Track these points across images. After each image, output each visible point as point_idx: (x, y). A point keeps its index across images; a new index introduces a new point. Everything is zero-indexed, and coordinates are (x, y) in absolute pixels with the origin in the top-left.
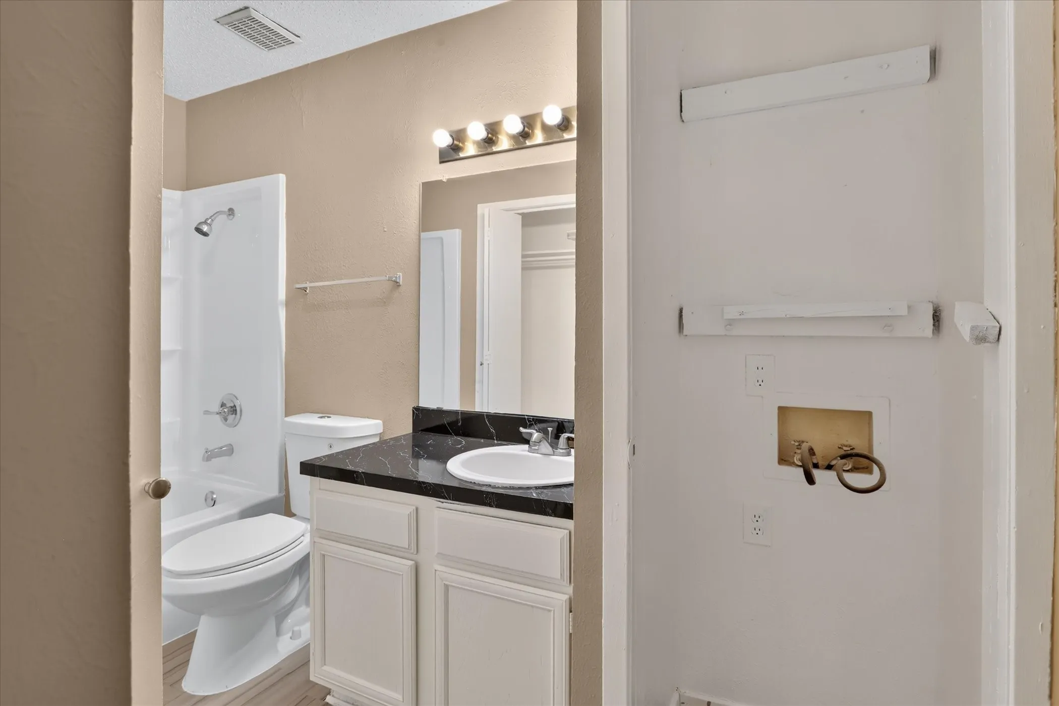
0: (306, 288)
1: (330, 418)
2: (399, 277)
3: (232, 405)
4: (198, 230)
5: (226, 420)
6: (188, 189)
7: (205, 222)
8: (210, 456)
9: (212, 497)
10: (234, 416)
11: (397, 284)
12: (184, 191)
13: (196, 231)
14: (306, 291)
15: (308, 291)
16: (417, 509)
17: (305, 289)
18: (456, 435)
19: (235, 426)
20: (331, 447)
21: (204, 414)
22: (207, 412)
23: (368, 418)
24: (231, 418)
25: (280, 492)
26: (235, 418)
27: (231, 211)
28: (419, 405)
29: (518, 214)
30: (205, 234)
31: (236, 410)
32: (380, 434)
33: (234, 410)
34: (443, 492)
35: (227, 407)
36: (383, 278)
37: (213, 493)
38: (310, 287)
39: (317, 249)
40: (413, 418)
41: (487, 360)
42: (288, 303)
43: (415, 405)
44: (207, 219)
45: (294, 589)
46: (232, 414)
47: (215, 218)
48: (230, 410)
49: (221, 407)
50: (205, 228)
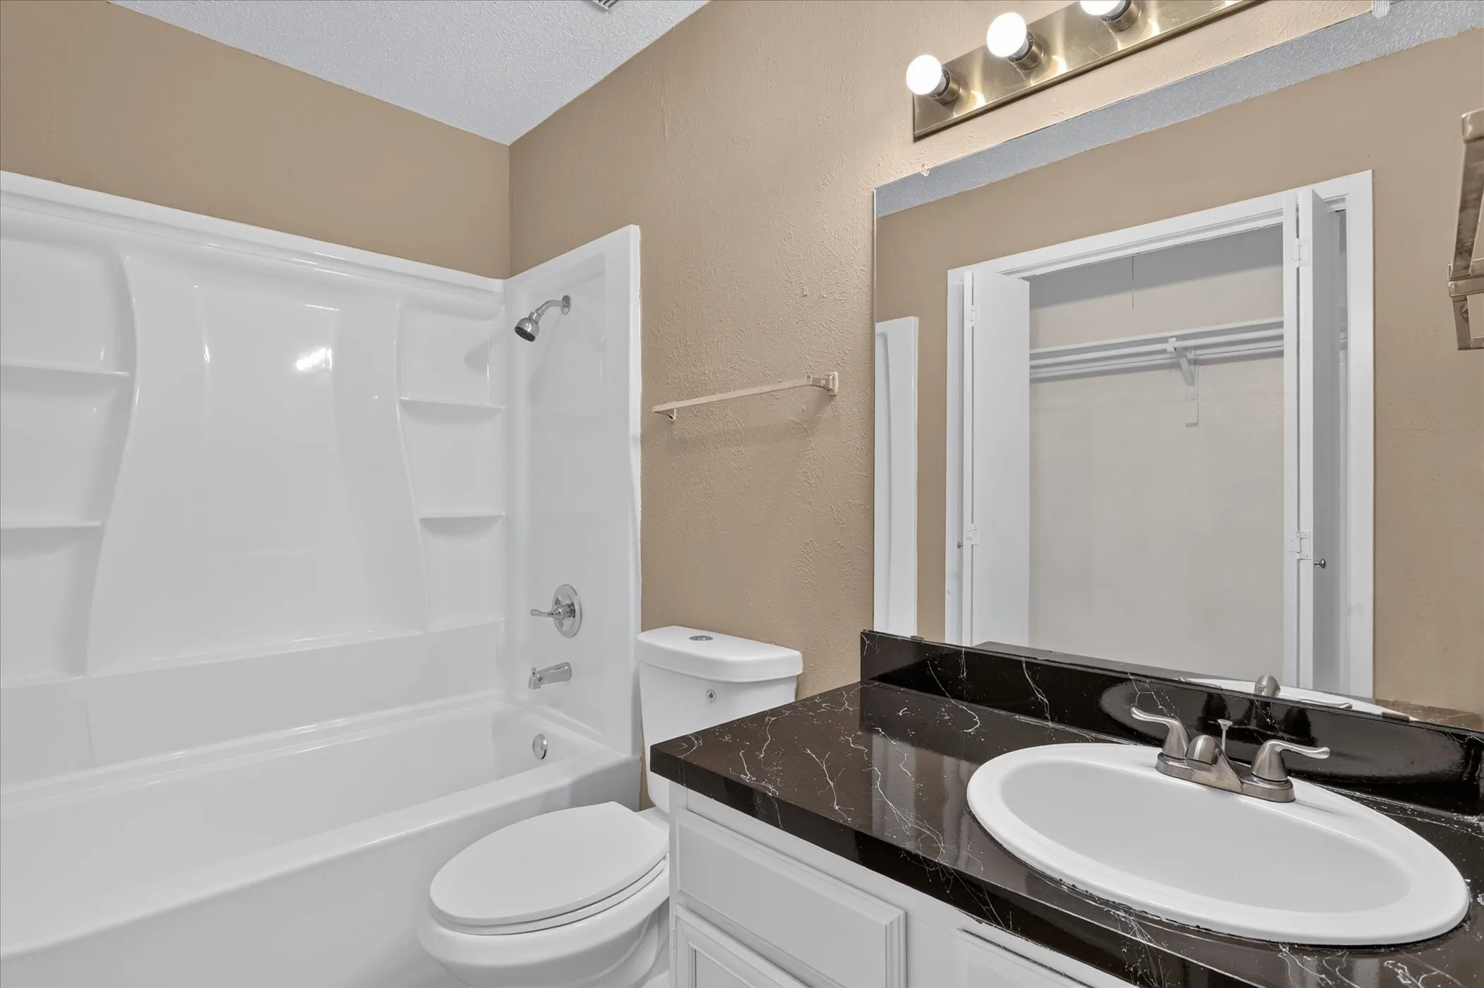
0: (672, 411)
1: (712, 641)
2: (833, 378)
3: (569, 602)
4: (520, 331)
5: (561, 625)
6: (512, 274)
7: (529, 319)
8: (539, 679)
9: (542, 743)
10: (572, 618)
11: (827, 393)
12: (506, 278)
13: (517, 332)
14: (671, 418)
15: (674, 418)
16: (906, 915)
17: (668, 413)
18: (953, 697)
19: (575, 635)
20: (711, 696)
21: (532, 614)
22: (535, 613)
23: (776, 644)
24: (568, 622)
25: (634, 752)
26: (573, 623)
27: (566, 300)
28: (875, 630)
29: (1023, 278)
30: (530, 337)
31: (574, 611)
32: (798, 676)
33: (571, 611)
34: (986, 903)
35: (563, 606)
36: (804, 381)
37: (542, 737)
38: (678, 409)
39: (688, 343)
40: (862, 655)
41: (969, 538)
42: (645, 440)
43: (868, 629)
44: (532, 314)
45: (649, 957)
46: (570, 617)
47: (543, 312)
48: (568, 611)
49: (556, 604)
50: (529, 328)
